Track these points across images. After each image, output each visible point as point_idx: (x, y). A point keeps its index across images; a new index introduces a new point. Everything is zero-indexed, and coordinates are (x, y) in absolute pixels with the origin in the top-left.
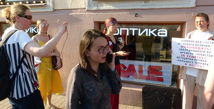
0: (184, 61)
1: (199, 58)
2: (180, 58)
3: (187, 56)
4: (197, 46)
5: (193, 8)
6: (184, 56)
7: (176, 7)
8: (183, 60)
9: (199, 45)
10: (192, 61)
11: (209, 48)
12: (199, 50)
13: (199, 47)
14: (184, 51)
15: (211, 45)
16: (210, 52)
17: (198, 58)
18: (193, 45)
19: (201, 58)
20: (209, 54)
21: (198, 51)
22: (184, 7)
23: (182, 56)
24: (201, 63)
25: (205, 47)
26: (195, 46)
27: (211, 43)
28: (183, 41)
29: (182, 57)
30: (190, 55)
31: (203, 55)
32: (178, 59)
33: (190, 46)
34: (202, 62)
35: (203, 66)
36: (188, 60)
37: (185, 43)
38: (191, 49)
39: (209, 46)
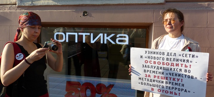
0: (150, 85)
1: (172, 79)
2: (144, 79)
3: (154, 78)
4: (169, 62)
5: (161, 4)
6: (149, 76)
7: (139, 3)
8: (149, 83)
9: (172, 60)
10: (162, 84)
11: (188, 64)
12: (172, 67)
13: (172, 62)
14: (149, 69)
15: (190, 59)
16: (189, 71)
17: (170, 80)
18: (163, 59)
19: (176, 80)
20: (187, 74)
21: (171, 69)
22: (149, 3)
23: (146, 76)
24: (176, 89)
25: (182, 63)
26: (165, 61)
27: (191, 56)
28: (148, 52)
29: (147, 78)
30: (158, 75)
31: (179, 75)
32: (141, 81)
33: (159, 61)
34: (178, 87)
35: (179, 93)
36: (155, 83)
37: (150, 55)
38: (159, 66)
39: (188, 61)
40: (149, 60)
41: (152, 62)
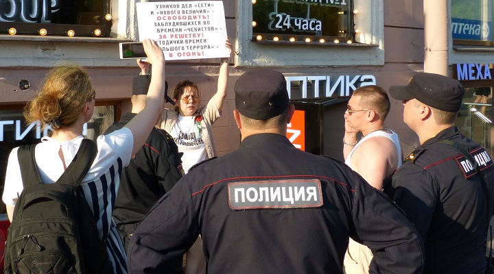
0: (167, 49)
1: (192, 36)
3: (171, 37)
4: (185, 15)
6: (165, 37)
8: (165, 46)
9: (189, 12)
10: (181, 45)
11: (205, 15)
12: (190, 21)
13: (189, 15)
14: (164, 27)
15: (207, 8)
16: (208, 23)
17: (190, 37)
18: (179, 12)
19: (197, 35)
20: (207, 26)
21: (189, 23)
23: (161, 38)
24: (198, 47)
25: (200, 14)
26: (181, 15)
27: (207, 5)
28: (159, 7)
29: (162, 40)
30: (176, 33)
31: (199, 29)
33: (174, 15)
34: (200, 44)
35: (203, 52)
36: (174, 45)
37: (163, 10)
38: (176, 21)
39: (205, 11)
40: (162, 16)
41: (167, 18)
